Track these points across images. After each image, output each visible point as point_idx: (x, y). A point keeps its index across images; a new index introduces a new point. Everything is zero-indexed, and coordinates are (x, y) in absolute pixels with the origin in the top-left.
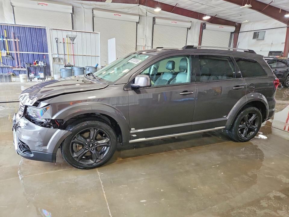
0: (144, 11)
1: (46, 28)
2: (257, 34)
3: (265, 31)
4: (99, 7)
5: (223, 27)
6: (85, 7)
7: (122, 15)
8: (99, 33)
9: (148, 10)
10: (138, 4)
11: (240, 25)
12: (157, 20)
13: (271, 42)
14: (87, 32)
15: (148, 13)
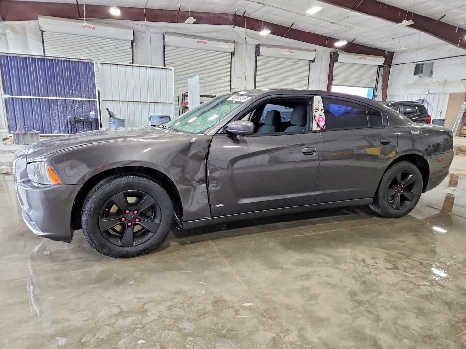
0: (241, 36)
1: (94, 62)
2: (421, 67)
3: (433, 63)
4: (173, 31)
5: (365, 57)
6: (151, 30)
7: (209, 42)
8: (173, 69)
9: (248, 35)
10: (233, 26)
11: (391, 55)
12: (262, 49)
13: (444, 80)
14: (154, 66)
15: (249, 39)
